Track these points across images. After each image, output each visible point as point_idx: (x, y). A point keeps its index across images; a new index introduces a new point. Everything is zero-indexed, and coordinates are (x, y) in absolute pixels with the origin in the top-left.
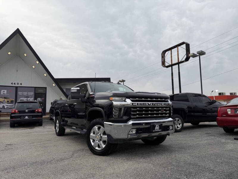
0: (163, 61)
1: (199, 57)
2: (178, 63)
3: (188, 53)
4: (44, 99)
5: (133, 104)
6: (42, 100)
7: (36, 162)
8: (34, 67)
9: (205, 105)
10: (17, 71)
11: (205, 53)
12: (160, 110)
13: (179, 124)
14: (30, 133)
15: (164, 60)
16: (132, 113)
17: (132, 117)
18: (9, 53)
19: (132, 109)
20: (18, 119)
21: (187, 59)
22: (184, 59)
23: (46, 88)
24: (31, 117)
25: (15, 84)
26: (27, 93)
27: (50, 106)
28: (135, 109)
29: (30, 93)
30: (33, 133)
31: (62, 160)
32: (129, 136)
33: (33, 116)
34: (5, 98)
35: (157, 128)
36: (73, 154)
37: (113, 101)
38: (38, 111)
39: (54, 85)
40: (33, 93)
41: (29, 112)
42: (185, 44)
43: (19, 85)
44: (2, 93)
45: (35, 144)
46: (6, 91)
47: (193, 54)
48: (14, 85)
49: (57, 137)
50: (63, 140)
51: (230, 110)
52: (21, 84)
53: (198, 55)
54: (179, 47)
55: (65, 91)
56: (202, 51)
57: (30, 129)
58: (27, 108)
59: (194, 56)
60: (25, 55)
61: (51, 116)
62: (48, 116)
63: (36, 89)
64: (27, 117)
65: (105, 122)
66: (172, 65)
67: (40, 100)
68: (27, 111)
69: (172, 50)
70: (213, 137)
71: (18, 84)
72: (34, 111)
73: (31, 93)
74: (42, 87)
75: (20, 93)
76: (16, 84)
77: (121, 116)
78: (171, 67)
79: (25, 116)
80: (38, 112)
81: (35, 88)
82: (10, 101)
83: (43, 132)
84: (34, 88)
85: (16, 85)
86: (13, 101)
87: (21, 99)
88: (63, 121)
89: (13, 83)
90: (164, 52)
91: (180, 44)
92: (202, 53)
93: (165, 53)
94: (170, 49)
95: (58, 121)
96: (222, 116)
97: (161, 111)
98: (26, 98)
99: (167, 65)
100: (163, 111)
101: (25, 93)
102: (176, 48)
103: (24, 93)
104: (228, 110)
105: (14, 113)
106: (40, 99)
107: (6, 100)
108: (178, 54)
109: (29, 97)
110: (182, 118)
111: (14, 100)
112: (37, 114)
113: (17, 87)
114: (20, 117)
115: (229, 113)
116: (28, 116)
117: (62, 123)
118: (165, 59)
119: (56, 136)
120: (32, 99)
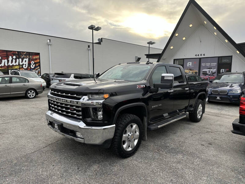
4: (228, 70)
6: (226, 71)
10: (201, 42)
18: (191, 26)
23: (232, 56)
25: (198, 55)
26: (209, 64)
29: (213, 64)
34: (190, 70)
39: (238, 52)
40: (216, 64)
44: (188, 65)
46: (191, 63)
48: (197, 57)
52: (204, 55)
60: (205, 23)
71: (201, 55)
73: (214, 64)
74: (225, 56)
75: (203, 64)
76: (200, 55)
81: (219, 57)
82: (194, 73)
84: (217, 58)
87: (204, 70)
89: (197, 55)
98: (209, 69)
101: (208, 64)
103: (207, 64)
106: (224, 70)
107: (191, 72)
109: (211, 68)
111: (197, 71)
113: (200, 59)
120: (214, 70)
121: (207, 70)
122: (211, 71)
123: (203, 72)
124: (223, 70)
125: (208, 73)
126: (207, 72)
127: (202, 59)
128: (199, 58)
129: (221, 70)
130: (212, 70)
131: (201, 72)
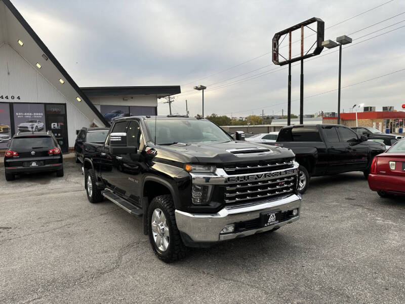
0: (275, 52)
1: (339, 46)
2: (302, 58)
3: (320, 39)
4: (62, 124)
5: (229, 178)
6: (59, 126)
7: (54, 281)
8: (39, 66)
9: (347, 145)
10: (9, 73)
11: (351, 39)
12: (278, 184)
13: (302, 182)
14: (42, 194)
15: (277, 51)
16: (228, 195)
17: (227, 201)
19: (228, 188)
20: (19, 168)
21: (318, 51)
22: (312, 52)
23: (65, 105)
24: (42, 162)
25: (7, 97)
26: (30, 114)
27: (76, 137)
28: (234, 188)
29: (37, 114)
30: (49, 193)
31: (100, 273)
32: (222, 238)
33: (45, 162)
35: (272, 219)
36: (120, 258)
37: (192, 173)
38: (53, 152)
39: (79, 99)
40: (42, 114)
41: (37, 155)
42: (316, 22)
43: (16, 100)
45: (51, 226)
47: (330, 41)
48: (5, 100)
49: (90, 205)
50: (102, 215)
51: (394, 163)
52: (19, 98)
53: (338, 43)
54: (305, 27)
55: (100, 111)
56: (346, 36)
57: (42, 184)
58: (33, 148)
59: (331, 45)
60: (21, 43)
61: (78, 156)
62: (72, 155)
63: (47, 106)
64: (34, 164)
65: (176, 211)
66: (290, 62)
67: (56, 126)
68: (33, 153)
69: (292, 32)
70: (360, 210)
71: (13, 97)
72: (46, 153)
73: (40, 114)
74: (58, 102)
75: (18, 115)
76: (10, 97)
77: (207, 201)
78: (288, 65)
79: (30, 162)
80: (54, 154)
81: (45, 104)
82: (2, 129)
83: (65, 192)
84: (43, 105)
85: (10, 100)
86: (7, 129)
87: (21, 125)
88: (100, 180)
89: (4, 97)
90: (278, 36)
91: (307, 21)
92: (345, 41)
93: (280, 37)
94: (289, 31)
95: (89, 178)
96: (378, 173)
97: (280, 186)
98: (31, 124)
99: (281, 60)
100: (283, 185)
101: (28, 114)
102: (300, 29)
103: (26, 114)
104: (391, 163)
105: (11, 157)
106: (56, 124)
108: (302, 41)
109: (36, 122)
110: (307, 171)
111: (9, 127)
112: (52, 158)
113: (11, 104)
114: (21, 164)
115: (393, 168)
116: (37, 162)
117: (97, 184)
118: (278, 49)
119: (88, 203)
120: (41, 125)
121: (28, 125)
122: (34, 126)
123: (20, 127)
124: (54, 125)
125: (30, 129)
126: (27, 128)
127: (14, 105)
128: (9, 103)
129: (52, 124)
130: (36, 124)
131: (17, 129)
